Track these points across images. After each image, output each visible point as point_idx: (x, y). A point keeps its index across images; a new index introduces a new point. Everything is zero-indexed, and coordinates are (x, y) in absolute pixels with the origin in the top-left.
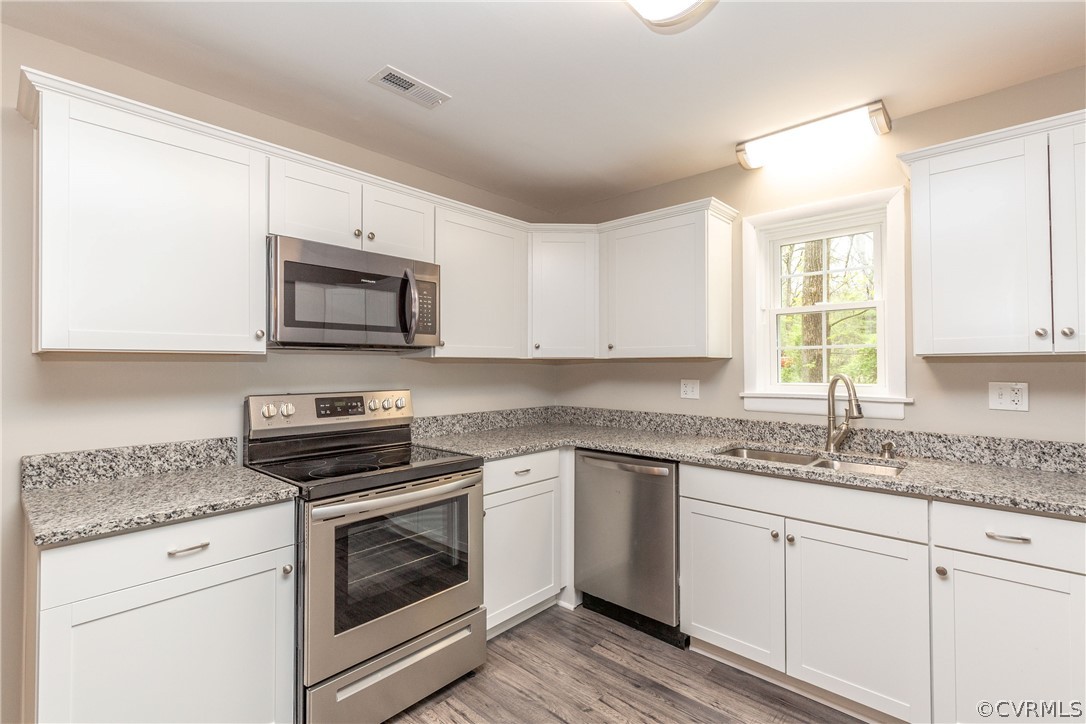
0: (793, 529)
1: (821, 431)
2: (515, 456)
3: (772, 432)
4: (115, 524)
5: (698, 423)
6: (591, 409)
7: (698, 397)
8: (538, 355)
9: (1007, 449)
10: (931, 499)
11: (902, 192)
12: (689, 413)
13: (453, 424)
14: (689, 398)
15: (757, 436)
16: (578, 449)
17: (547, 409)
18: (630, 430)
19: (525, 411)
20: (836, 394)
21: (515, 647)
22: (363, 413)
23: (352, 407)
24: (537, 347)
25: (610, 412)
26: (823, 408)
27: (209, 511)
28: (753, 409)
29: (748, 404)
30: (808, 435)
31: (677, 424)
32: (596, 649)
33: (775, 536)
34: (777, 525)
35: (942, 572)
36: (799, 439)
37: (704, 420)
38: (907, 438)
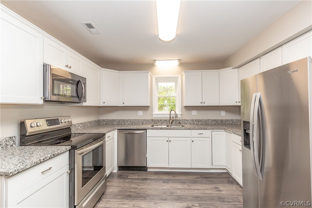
0: (170, 139)
1: (168, 121)
2: (108, 132)
3: (159, 122)
4: (31, 164)
5: (143, 121)
6: (113, 120)
7: (142, 115)
8: (104, 105)
9: (195, 121)
10: (191, 129)
11: (181, 76)
12: (140, 118)
13: (78, 126)
14: (140, 115)
15: (156, 123)
16: (118, 129)
17: (99, 120)
18: (125, 124)
19: (94, 121)
20: (171, 113)
21: (109, 184)
22: (59, 124)
23: (56, 122)
24: (104, 103)
25: (119, 120)
26: (169, 116)
27: (53, 156)
28: (155, 117)
29: (154, 116)
30: (165, 122)
31: (138, 122)
32: (129, 177)
33: (167, 141)
34: (167, 139)
35: (193, 141)
36: (164, 123)
37: (144, 120)
38: (182, 120)
